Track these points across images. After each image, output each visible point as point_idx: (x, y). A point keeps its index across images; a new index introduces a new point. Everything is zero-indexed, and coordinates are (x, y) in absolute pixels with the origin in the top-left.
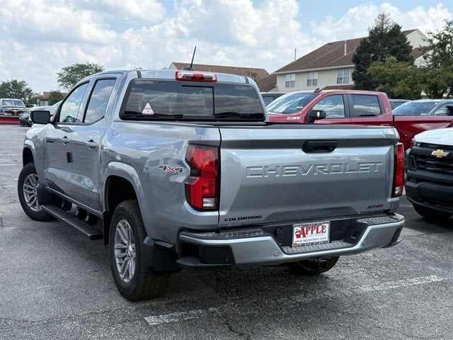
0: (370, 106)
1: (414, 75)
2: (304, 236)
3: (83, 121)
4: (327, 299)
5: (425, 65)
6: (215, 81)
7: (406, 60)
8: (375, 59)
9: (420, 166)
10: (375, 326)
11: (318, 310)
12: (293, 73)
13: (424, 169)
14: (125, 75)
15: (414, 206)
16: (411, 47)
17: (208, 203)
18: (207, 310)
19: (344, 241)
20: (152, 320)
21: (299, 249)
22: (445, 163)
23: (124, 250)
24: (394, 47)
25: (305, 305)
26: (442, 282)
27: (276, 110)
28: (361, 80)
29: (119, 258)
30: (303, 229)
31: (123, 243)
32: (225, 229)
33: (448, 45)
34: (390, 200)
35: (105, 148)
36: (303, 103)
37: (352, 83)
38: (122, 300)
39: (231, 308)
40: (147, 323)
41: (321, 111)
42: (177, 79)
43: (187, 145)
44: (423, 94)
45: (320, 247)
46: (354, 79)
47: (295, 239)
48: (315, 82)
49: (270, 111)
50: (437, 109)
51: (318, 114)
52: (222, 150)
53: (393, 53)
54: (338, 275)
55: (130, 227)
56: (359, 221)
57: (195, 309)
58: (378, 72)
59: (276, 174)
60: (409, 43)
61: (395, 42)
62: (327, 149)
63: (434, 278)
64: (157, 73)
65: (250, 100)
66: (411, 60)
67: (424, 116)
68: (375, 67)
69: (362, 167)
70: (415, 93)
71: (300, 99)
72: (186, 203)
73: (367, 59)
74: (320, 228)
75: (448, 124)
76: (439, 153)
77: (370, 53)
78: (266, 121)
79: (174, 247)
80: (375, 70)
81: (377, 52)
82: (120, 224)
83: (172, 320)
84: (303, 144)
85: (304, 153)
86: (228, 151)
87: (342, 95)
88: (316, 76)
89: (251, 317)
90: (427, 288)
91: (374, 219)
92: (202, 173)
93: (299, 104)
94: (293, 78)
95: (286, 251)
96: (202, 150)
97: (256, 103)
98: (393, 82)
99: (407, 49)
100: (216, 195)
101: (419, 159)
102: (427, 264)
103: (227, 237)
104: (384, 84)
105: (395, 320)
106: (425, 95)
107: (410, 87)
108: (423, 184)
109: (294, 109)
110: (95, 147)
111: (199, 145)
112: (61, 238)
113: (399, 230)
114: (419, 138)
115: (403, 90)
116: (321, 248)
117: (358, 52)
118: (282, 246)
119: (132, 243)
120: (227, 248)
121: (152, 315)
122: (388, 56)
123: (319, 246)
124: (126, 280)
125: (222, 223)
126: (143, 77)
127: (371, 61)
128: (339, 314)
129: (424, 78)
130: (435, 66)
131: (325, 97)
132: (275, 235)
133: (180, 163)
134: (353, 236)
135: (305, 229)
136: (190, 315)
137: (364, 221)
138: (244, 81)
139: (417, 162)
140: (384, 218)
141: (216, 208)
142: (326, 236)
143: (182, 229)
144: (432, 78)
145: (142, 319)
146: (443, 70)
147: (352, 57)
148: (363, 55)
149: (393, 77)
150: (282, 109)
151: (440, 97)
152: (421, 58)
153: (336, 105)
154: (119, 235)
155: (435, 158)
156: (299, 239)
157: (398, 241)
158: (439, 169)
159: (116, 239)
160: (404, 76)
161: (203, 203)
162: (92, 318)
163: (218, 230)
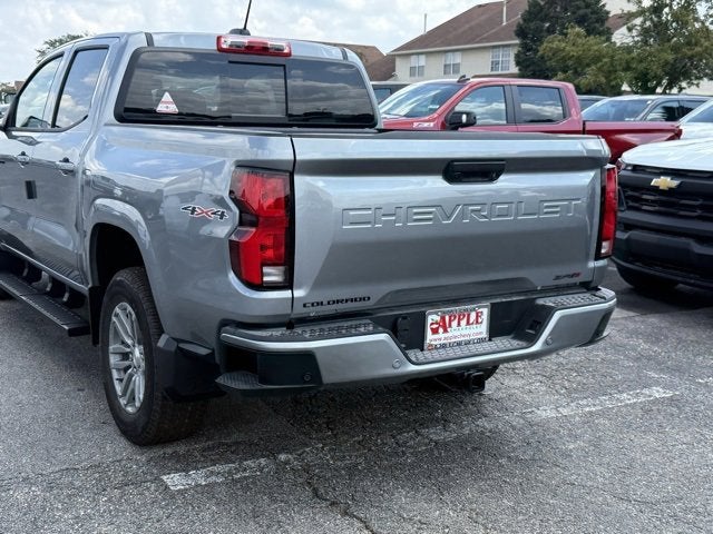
0: (544, 105)
1: (612, 57)
2: (445, 331)
3: (54, 125)
4: (482, 433)
5: (629, 41)
6: (289, 55)
7: (600, 34)
8: (550, 31)
9: (631, 204)
10: (564, 482)
11: (467, 454)
12: (422, 53)
13: (638, 209)
14: (123, 40)
15: (619, 269)
16: (608, 13)
17: (272, 274)
18: (275, 458)
19: (514, 338)
20: (175, 481)
21: (436, 355)
22: (673, 199)
23: (125, 356)
24: (581, 12)
25: (446, 444)
26: (671, 399)
27: (395, 112)
28: (529, 66)
29: (118, 370)
30: (443, 319)
31: (123, 343)
32: (304, 321)
33: (667, 10)
34: (592, 264)
35: (88, 173)
36: (439, 99)
37: (514, 69)
38: (123, 442)
39: (316, 453)
40: (167, 487)
41: (468, 114)
42: (220, 50)
43: (233, 168)
44: (625, 87)
45: (474, 348)
46: (518, 64)
47: (430, 336)
48: (456, 68)
49: (385, 113)
50: (650, 112)
51: (464, 118)
52: (297, 179)
53: (581, 21)
54: (499, 389)
55: (134, 316)
56: (540, 302)
57: (254, 456)
58: (556, 52)
59: (395, 222)
60: (604, 6)
61: (583, 4)
62: (486, 177)
63: (658, 392)
64: (182, 39)
65: (353, 91)
66: (608, 33)
67: (630, 123)
68: (552, 43)
69: (547, 207)
70: (613, 87)
71: (433, 93)
72: (232, 276)
73: (539, 30)
74: (473, 315)
75: (669, 135)
76: (664, 182)
77: (543, 20)
78: (377, 127)
79: (213, 354)
80: (551, 48)
81: (555, 20)
82: (117, 310)
83: (213, 479)
84: (443, 167)
85: (446, 184)
86: (308, 179)
87: (503, 86)
88: (457, 59)
89: (352, 470)
90: (647, 410)
91: (564, 298)
92: (261, 219)
93: (433, 102)
94: (422, 61)
95: (414, 359)
96: (259, 179)
97: (361, 96)
98: (579, 69)
99: (602, 16)
100: (287, 260)
101: (630, 193)
102: (645, 367)
103: (307, 335)
104: (565, 72)
105: (598, 470)
106: (628, 89)
107: (606, 78)
108: (636, 234)
109: (424, 110)
110: (72, 171)
111: (255, 168)
112: (23, 329)
113: (606, 316)
114: (629, 157)
115: (594, 82)
116: (474, 351)
117: (524, 20)
118: (406, 349)
119: (139, 344)
120: (308, 357)
121: (177, 471)
122: (572, 27)
123: (472, 347)
124: (130, 409)
125: (299, 311)
126: (156, 44)
127: (545, 34)
128: (503, 461)
129: (627, 62)
130: (645, 43)
131: (476, 89)
132: (394, 331)
133: (220, 201)
134: (530, 329)
135: (447, 318)
136: (245, 470)
137: (549, 302)
138: (340, 57)
139: (627, 198)
140: (581, 295)
141: (288, 284)
142: (482, 330)
143: (225, 323)
144: (641, 62)
145: (157, 479)
146: (657, 50)
147: (515, 28)
148: (532, 25)
149: (579, 60)
150: (404, 109)
151: (652, 91)
152: (624, 30)
153: (491, 103)
154: (115, 328)
155: (656, 190)
156: (436, 336)
157: (605, 334)
158: (662, 209)
159: (111, 336)
160: (597, 59)
161: (262, 275)
162: (66, 480)
163: (291, 323)
